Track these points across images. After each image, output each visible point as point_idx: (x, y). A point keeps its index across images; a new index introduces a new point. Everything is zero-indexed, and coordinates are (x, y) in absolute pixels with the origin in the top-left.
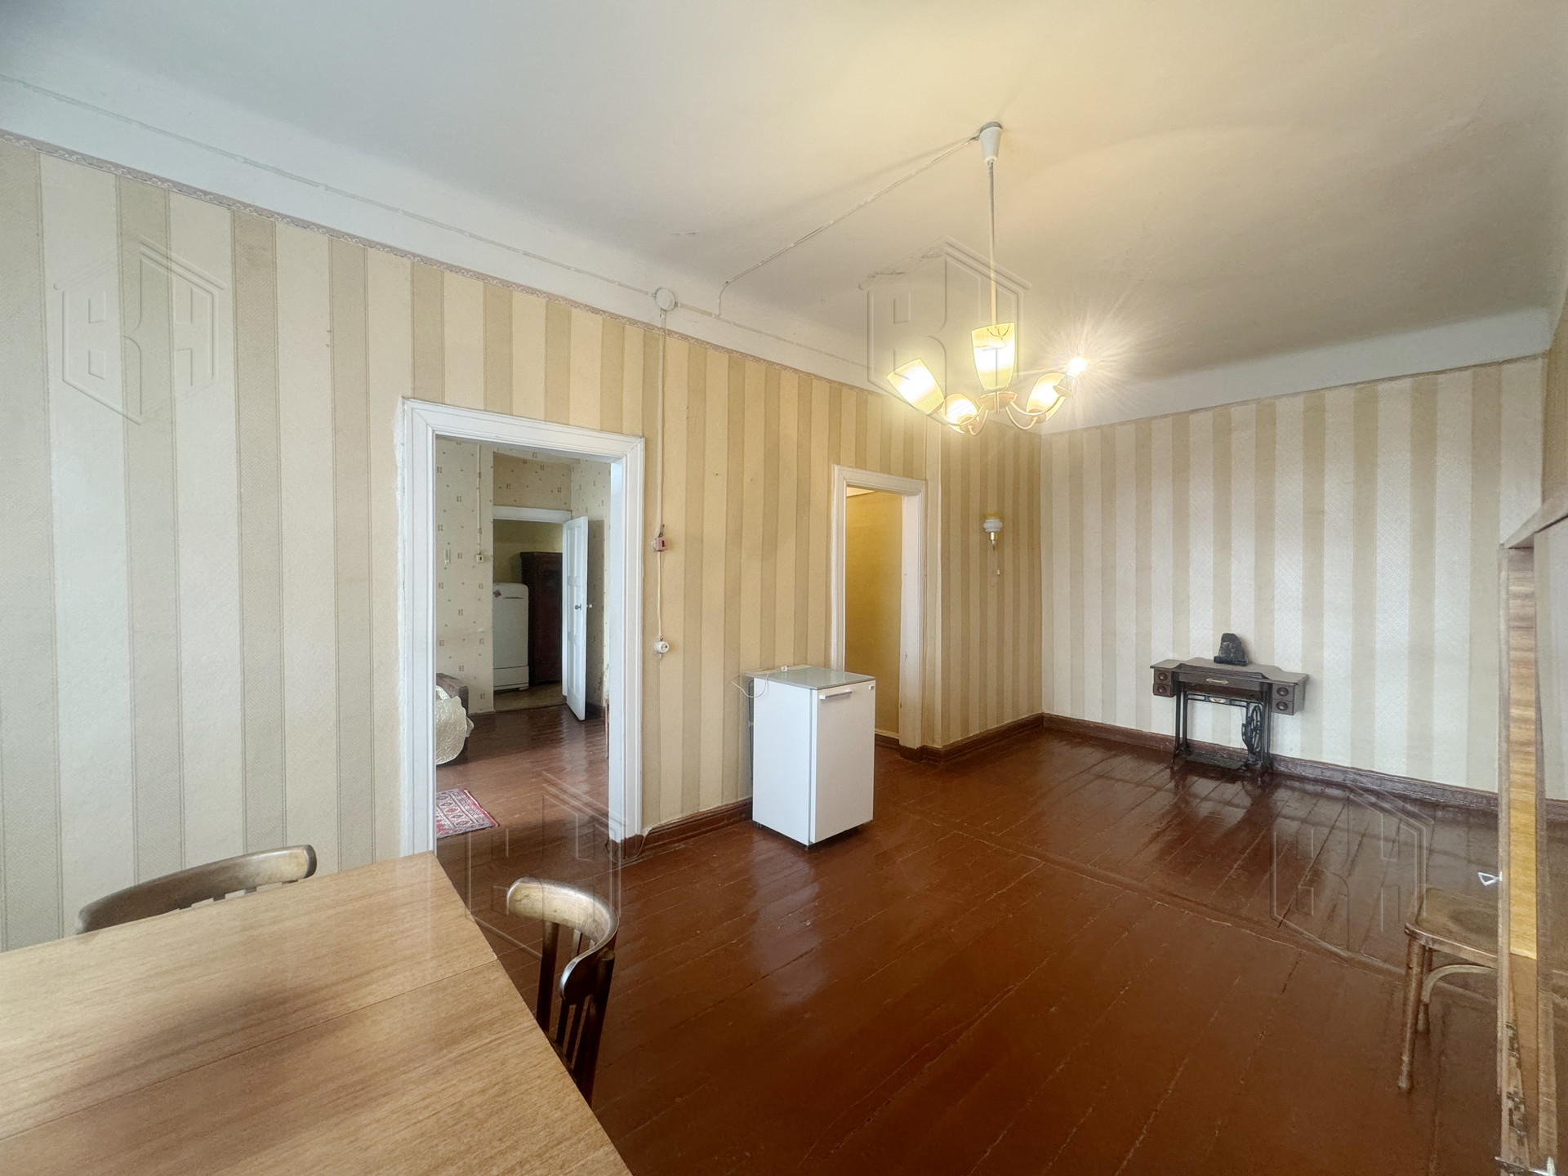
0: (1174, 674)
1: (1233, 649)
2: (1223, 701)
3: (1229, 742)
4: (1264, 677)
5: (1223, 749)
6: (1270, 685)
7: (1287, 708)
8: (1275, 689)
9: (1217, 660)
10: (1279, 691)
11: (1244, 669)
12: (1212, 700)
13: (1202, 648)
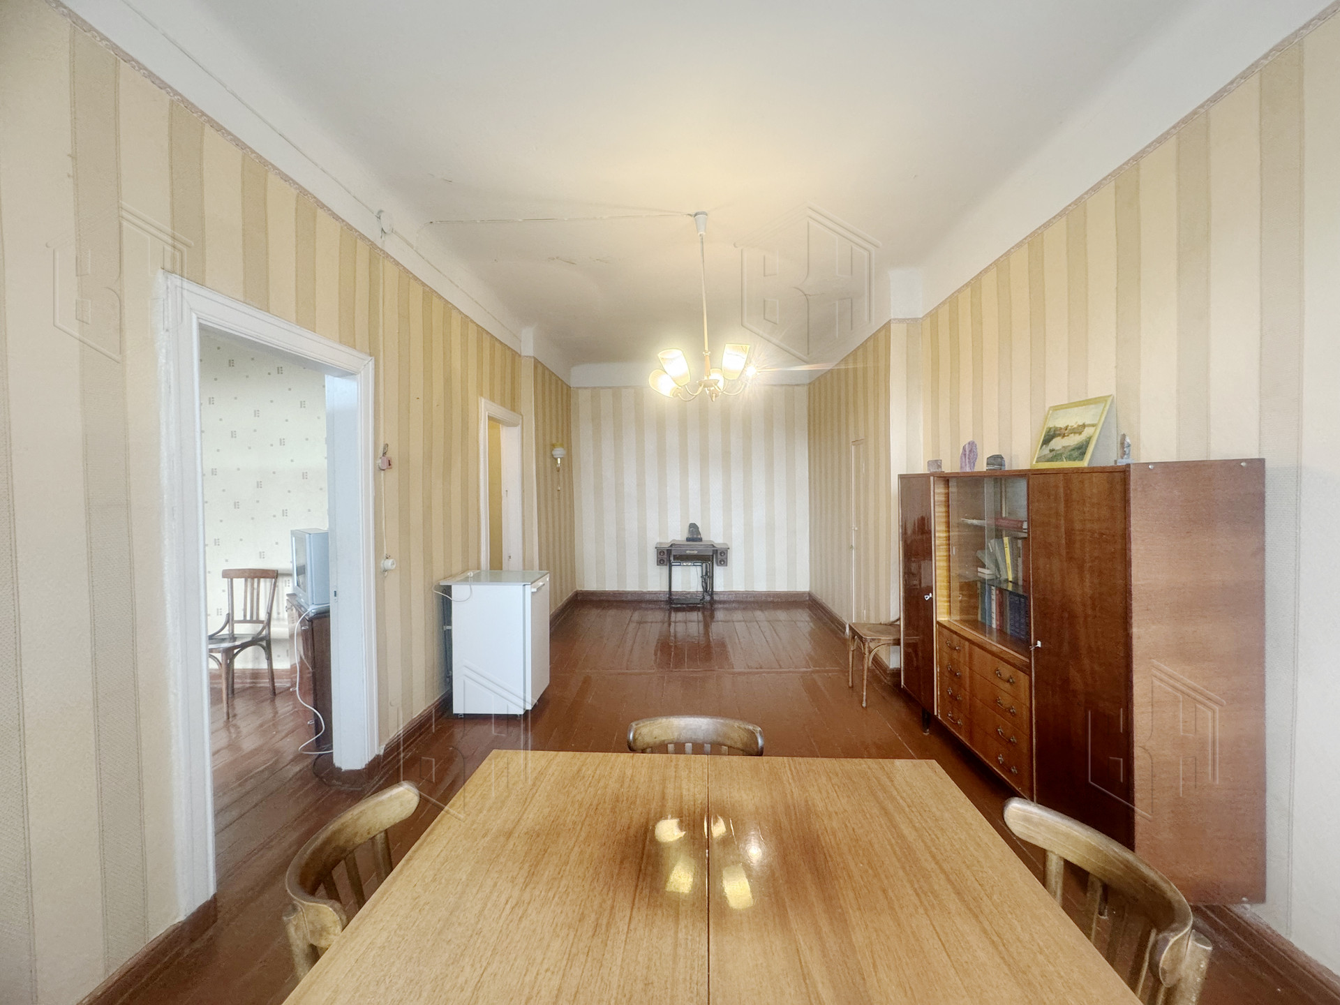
0: (669, 552)
1: (694, 534)
2: (690, 564)
3: (690, 588)
4: (714, 547)
5: (689, 593)
6: (717, 550)
7: (723, 562)
8: (719, 552)
9: (688, 540)
10: (721, 553)
11: (700, 543)
12: (685, 564)
13: (676, 534)
